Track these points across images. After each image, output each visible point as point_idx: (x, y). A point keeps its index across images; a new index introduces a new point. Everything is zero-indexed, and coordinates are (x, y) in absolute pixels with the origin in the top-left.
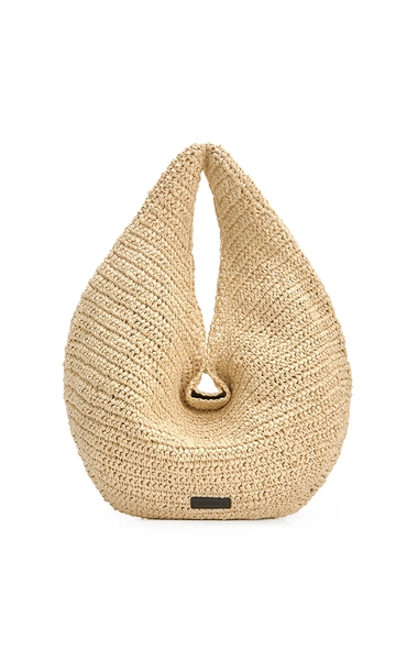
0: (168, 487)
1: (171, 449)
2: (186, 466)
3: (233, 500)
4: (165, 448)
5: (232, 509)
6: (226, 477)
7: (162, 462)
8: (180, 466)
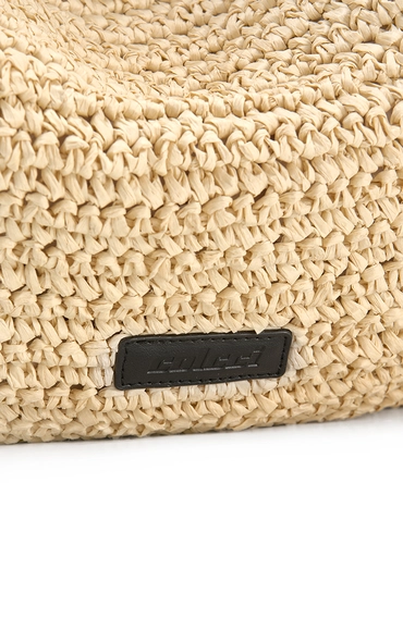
0: (27, 298)
1: (62, 124)
2: (131, 195)
3: (301, 336)
4: (37, 119)
5: (290, 374)
6: (295, 234)
7: (24, 185)
8: (105, 196)
